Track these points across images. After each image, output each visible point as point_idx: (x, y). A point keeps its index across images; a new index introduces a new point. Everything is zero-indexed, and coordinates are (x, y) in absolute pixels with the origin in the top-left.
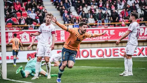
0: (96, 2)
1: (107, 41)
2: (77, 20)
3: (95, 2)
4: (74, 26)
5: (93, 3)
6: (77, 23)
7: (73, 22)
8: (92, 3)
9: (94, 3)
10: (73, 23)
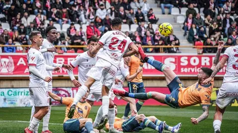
0: (44, 9)
1: (63, 76)
2: (10, 38)
3: (42, 8)
4: (6, 49)
5: (38, 10)
6: (9, 44)
7: (4, 41)
8: (36, 10)
9: (41, 11)
10: (4, 44)
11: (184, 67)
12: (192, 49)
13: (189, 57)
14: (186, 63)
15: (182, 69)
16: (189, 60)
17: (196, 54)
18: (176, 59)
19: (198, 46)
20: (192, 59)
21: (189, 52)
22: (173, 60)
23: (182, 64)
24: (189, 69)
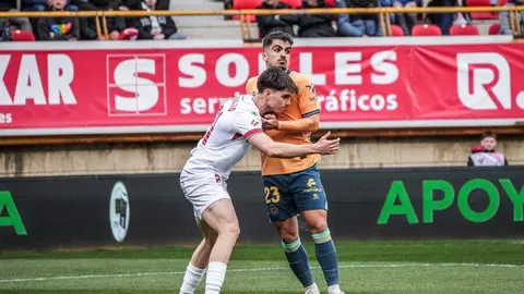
11: (193, 93)
12: (220, 21)
13: (212, 55)
14: (199, 78)
15: (184, 102)
16: (209, 67)
17: (239, 43)
18: (158, 62)
19: (243, 11)
20: (223, 63)
21: (209, 37)
22: (149, 66)
23: (183, 83)
24: (213, 101)
